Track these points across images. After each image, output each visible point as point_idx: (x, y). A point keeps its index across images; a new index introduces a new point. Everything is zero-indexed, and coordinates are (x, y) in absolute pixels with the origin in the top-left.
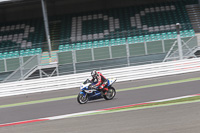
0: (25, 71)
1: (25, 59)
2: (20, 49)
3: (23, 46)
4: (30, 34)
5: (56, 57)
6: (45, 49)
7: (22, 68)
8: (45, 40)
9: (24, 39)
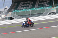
0: (47, 13)
1: (47, 9)
2: (45, 7)
3: (46, 6)
4: (48, 2)
5: (56, 9)
6: (53, 7)
7: (46, 12)
8: (53, 4)
9: (46, 4)
